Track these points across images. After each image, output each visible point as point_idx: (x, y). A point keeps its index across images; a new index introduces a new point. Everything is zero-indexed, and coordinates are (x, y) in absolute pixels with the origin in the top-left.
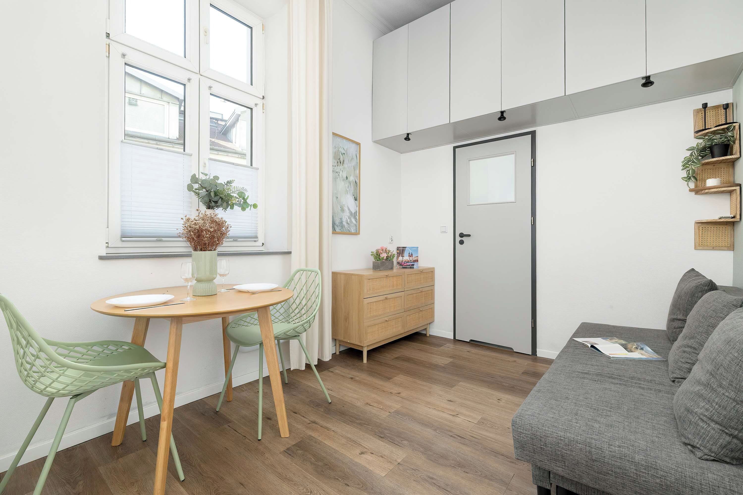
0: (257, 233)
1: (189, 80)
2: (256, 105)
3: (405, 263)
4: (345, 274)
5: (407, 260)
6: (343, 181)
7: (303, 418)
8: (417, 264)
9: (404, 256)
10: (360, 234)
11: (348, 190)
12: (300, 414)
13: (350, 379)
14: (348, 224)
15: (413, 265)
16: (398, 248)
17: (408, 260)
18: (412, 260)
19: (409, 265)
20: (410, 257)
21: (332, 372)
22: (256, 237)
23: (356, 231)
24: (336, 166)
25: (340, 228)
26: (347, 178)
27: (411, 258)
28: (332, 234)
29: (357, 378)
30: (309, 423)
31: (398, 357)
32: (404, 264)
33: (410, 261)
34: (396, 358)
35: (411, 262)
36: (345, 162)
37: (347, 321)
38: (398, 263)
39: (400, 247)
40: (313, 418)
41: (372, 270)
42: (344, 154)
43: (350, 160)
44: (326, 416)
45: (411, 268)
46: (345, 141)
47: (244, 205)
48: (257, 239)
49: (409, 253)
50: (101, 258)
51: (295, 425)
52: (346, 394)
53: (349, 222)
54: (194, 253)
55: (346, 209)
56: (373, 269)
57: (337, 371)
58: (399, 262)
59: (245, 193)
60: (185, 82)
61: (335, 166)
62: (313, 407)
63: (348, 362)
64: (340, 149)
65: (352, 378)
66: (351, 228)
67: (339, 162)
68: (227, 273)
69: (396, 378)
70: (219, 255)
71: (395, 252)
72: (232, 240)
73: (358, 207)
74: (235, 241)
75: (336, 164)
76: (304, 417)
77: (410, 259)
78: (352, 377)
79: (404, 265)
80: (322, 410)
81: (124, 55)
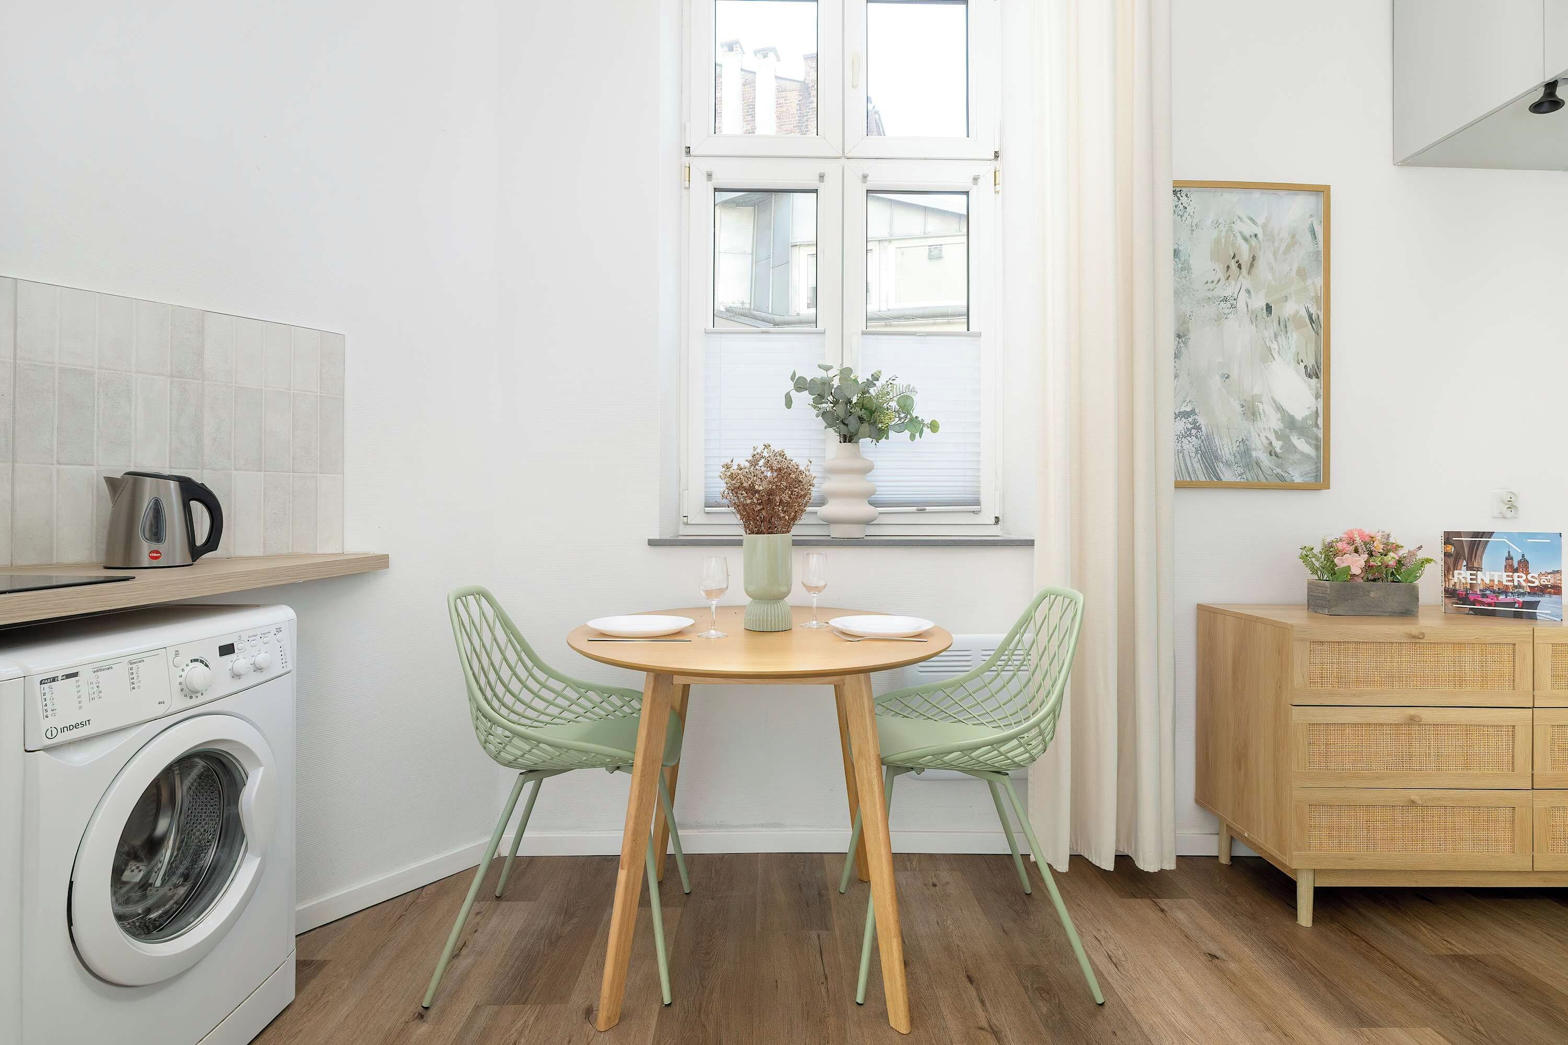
0: (978, 493)
1: (822, 177)
2: (976, 179)
3: (1484, 596)
4: (1238, 617)
5: (1496, 582)
6: (1254, 320)
7: (977, 1004)
8: (1555, 603)
9: (1479, 569)
10: (1328, 488)
11: (1277, 347)
12: (978, 990)
13: (1204, 958)
14: (1274, 457)
15: (1534, 605)
16: (1449, 538)
17: (1505, 583)
18: (1524, 584)
19: (1511, 605)
20: (1516, 571)
21: (1162, 910)
22: (977, 503)
23: (1317, 476)
24: (1223, 279)
25: (1240, 470)
26: (1269, 308)
27: (1519, 578)
28: (1174, 488)
29: (1233, 966)
30: (981, 1029)
31: (1472, 956)
32: (1484, 600)
33: (1515, 587)
34: (1461, 959)
35: (1523, 594)
36: (1261, 263)
37: (1243, 768)
38: (1450, 593)
39: (1459, 534)
40: (1004, 1019)
41: (1307, 611)
42: (1256, 236)
43: (1281, 251)
44: (1040, 1033)
45: (1517, 615)
46: (1256, 194)
47: (914, 426)
48: (979, 507)
49: (1509, 558)
50: (652, 543)
51: (946, 1011)
52: (1152, 999)
53: (1278, 450)
54: (748, 538)
55: (1266, 408)
56: (1308, 606)
57: (1180, 916)
58: (1455, 590)
59: (913, 397)
60: (813, 184)
61: (1215, 282)
62: (1026, 988)
63: (1240, 899)
64: (1238, 227)
65: (1214, 957)
66: (1290, 470)
67: (1234, 266)
68: (822, 583)
69: (1397, 1032)
70: (796, 543)
71: (1436, 551)
72: (916, 511)
73: (1321, 400)
74: (922, 511)
75: (1221, 275)
76: (982, 1002)
77: (1516, 579)
78: (1219, 953)
79: (1483, 603)
80: (1045, 1010)
81: (709, 176)
